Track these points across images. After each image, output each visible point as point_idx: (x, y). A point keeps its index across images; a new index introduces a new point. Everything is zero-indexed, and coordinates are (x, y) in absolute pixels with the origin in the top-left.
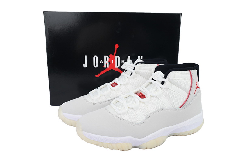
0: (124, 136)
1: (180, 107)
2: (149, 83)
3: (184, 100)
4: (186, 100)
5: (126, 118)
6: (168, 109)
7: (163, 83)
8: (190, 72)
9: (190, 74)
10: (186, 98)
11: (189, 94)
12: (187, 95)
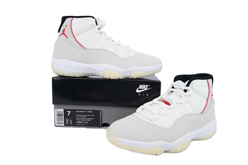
0: (157, 141)
1: (201, 113)
2: (169, 92)
3: (204, 107)
4: (206, 106)
5: (157, 123)
6: (192, 115)
7: (185, 91)
8: (207, 81)
9: (207, 83)
10: (205, 105)
11: (208, 101)
12: (206, 102)
